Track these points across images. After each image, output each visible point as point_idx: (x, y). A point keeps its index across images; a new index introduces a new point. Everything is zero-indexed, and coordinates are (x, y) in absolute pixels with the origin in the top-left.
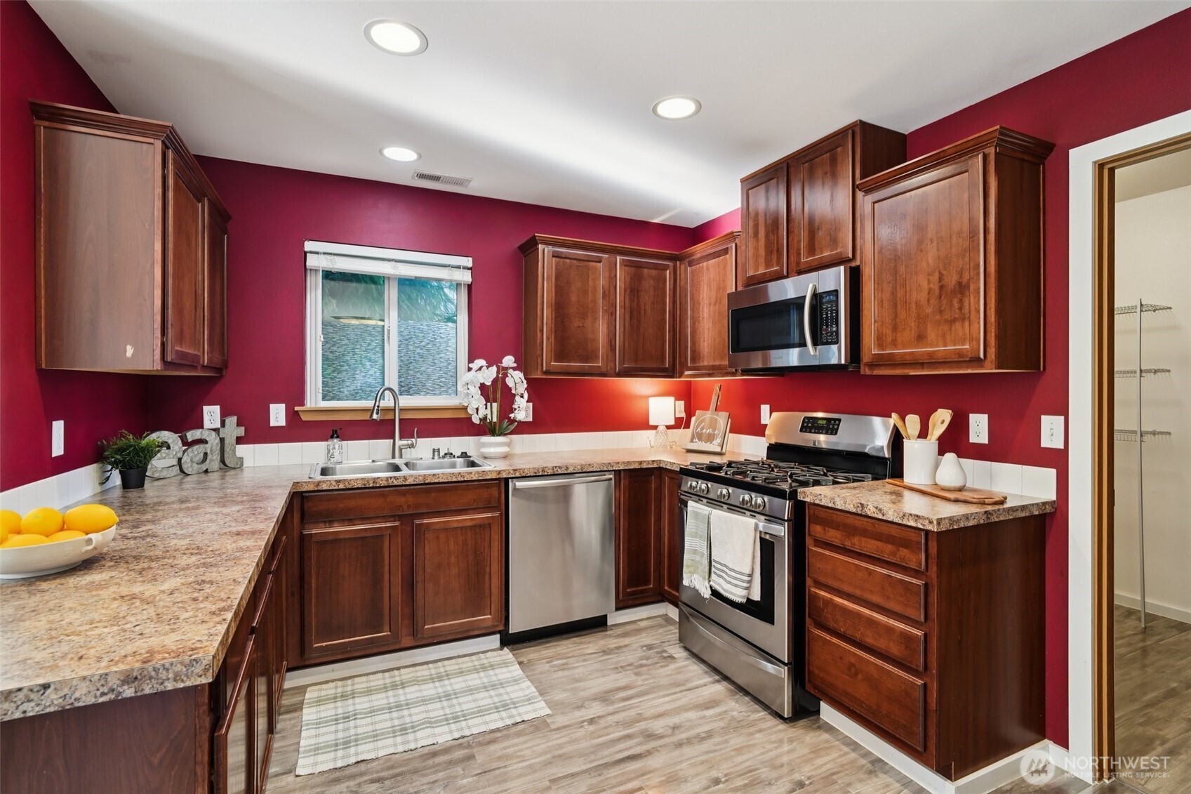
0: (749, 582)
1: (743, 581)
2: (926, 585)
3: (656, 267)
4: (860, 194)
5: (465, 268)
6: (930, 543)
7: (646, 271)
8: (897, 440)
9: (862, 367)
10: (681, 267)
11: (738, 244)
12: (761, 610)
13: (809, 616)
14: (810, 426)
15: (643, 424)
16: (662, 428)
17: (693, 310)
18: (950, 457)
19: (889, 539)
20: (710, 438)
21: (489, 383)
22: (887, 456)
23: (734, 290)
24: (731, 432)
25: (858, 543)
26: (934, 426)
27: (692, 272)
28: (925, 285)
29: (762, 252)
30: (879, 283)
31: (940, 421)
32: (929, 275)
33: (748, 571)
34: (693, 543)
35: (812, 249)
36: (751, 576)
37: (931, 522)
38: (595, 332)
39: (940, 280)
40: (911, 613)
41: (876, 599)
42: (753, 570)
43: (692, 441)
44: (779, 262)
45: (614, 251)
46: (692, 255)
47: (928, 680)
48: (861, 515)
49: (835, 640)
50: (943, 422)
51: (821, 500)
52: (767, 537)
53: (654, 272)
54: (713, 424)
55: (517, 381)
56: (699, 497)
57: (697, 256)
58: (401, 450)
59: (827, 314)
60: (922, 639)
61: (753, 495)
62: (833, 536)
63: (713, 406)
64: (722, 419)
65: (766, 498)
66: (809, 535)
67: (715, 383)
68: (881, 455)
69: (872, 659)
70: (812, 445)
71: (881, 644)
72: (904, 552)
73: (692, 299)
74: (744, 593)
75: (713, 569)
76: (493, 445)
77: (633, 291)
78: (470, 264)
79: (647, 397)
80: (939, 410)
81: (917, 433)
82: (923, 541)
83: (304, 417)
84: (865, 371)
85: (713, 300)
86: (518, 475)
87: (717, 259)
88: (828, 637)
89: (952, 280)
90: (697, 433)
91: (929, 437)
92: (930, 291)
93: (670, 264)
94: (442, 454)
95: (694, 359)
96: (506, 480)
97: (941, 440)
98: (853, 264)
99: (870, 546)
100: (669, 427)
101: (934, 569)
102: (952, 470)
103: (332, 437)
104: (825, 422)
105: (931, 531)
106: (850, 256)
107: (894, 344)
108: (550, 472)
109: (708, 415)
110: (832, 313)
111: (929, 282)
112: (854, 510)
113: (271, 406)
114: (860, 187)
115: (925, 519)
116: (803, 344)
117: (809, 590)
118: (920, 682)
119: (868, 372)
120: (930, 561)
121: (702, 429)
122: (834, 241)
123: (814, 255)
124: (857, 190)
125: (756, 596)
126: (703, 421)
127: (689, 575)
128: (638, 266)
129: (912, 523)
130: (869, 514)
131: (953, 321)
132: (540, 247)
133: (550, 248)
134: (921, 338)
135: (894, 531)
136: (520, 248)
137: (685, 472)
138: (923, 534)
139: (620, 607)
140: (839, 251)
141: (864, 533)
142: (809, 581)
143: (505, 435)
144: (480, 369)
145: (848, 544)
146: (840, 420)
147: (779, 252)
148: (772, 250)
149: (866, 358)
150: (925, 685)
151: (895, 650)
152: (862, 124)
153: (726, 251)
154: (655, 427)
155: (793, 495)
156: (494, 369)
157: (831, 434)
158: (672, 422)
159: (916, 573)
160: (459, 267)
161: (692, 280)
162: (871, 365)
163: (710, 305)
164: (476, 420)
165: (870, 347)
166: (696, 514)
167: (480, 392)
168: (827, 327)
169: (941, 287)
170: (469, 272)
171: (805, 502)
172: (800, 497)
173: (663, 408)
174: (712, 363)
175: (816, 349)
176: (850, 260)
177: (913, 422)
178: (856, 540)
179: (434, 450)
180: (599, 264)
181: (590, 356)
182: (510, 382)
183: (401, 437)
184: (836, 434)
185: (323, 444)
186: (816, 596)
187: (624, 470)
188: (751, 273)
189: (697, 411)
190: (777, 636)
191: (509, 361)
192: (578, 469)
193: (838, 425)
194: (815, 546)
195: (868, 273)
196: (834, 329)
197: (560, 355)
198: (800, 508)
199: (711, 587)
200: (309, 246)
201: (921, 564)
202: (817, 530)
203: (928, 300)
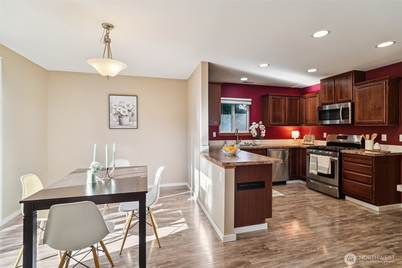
0: (328, 170)
1: (327, 170)
2: (372, 167)
3: (295, 99)
4: (354, 87)
5: (250, 101)
6: (373, 159)
7: (293, 100)
8: (363, 140)
9: (355, 124)
10: (302, 99)
11: (319, 95)
12: (332, 176)
13: (343, 177)
14: (339, 138)
15: (290, 138)
16: (295, 139)
17: (305, 110)
18: (377, 144)
19: (363, 159)
20: (310, 141)
21: (257, 128)
22: (360, 144)
23: (318, 106)
24: (315, 140)
25: (356, 160)
26: (373, 137)
27: (305, 101)
28: (371, 107)
29: (327, 97)
30: (359, 106)
31: (374, 136)
32: (372, 105)
33: (328, 168)
34: (312, 163)
35: (341, 97)
36: (329, 169)
37: (373, 155)
38: (281, 115)
39: (375, 106)
40: (369, 173)
41: (360, 171)
42: (329, 167)
43: (304, 142)
44: (332, 100)
45: (286, 96)
46: (305, 96)
47: (373, 186)
48: (357, 154)
49: (350, 181)
50: (375, 136)
51: (346, 152)
52: (332, 160)
53: (295, 101)
54: (310, 138)
55: (262, 127)
56: (312, 153)
57: (307, 97)
58: (238, 142)
59: (346, 113)
60: (371, 178)
61: (329, 152)
62: (350, 159)
63: (310, 133)
64: (313, 137)
65: (332, 152)
66: (343, 160)
67: (310, 128)
68: (359, 144)
69: (359, 183)
70: (340, 142)
71: (362, 180)
72: (367, 161)
73: (305, 107)
74: (327, 172)
75: (318, 168)
76: (258, 142)
77: (290, 105)
78: (251, 100)
79: (291, 131)
80: (374, 134)
81: (369, 138)
82: (371, 159)
83: (219, 135)
84: (355, 125)
85: (312, 108)
86: (269, 148)
87: (313, 98)
88: (348, 180)
89: (377, 106)
90: (306, 140)
91: (371, 140)
92: (372, 109)
93: (299, 99)
94: (246, 144)
95: (305, 122)
96: (267, 149)
97: (374, 140)
98: (352, 102)
99: (359, 161)
100: (297, 138)
101: (374, 164)
102: (377, 146)
103: (226, 139)
104: (343, 137)
105: (373, 156)
106: (352, 100)
107: (363, 119)
108: (276, 147)
109: (309, 135)
110: (347, 113)
111: (372, 107)
112: (355, 153)
113: (213, 133)
114: (354, 85)
115: (372, 154)
116: (340, 119)
117: (343, 171)
118: (370, 186)
119: (356, 125)
120: (373, 162)
121: (307, 139)
122: (347, 96)
123: (342, 99)
124: (353, 86)
125: (330, 173)
126: (307, 137)
127: (311, 170)
128: (291, 99)
129: (369, 155)
130: (359, 154)
131: (378, 115)
132: (270, 96)
133: (272, 96)
134: (370, 118)
135: (365, 157)
136: (262, 96)
137: (308, 148)
138: (371, 157)
139: (290, 179)
140: (349, 99)
141: (357, 158)
142: (343, 169)
143: (261, 140)
144: (255, 124)
145: (353, 161)
146: (347, 136)
147: (332, 98)
148: (330, 97)
149: (356, 122)
150: (372, 187)
151: (365, 181)
152: (355, 71)
153: (316, 96)
154: (293, 139)
155: (339, 151)
156: (258, 125)
157: (345, 139)
158: (298, 137)
159: (370, 165)
160: (249, 101)
161: (305, 103)
162: (357, 124)
163: (311, 109)
164: (254, 136)
165: (357, 119)
166: (313, 157)
167: (255, 130)
168: (346, 115)
169: (375, 108)
170: (251, 102)
171: (342, 153)
172: (341, 152)
173: (295, 134)
174: (311, 123)
175: (343, 120)
176: (351, 101)
177: (368, 136)
178: (355, 160)
179: (245, 143)
180: (282, 100)
181: (280, 121)
182: (260, 127)
183: (239, 140)
184: (347, 139)
185: (224, 141)
186: (345, 172)
187: (291, 148)
188: (323, 102)
189: (305, 135)
190: (336, 181)
191: (261, 122)
192: (282, 147)
193: (347, 137)
194: (345, 162)
195: (357, 104)
196: (348, 116)
197: (274, 121)
198: (341, 154)
199: (318, 172)
200: (222, 98)
201: (371, 163)
202: (345, 159)
203: (372, 110)
